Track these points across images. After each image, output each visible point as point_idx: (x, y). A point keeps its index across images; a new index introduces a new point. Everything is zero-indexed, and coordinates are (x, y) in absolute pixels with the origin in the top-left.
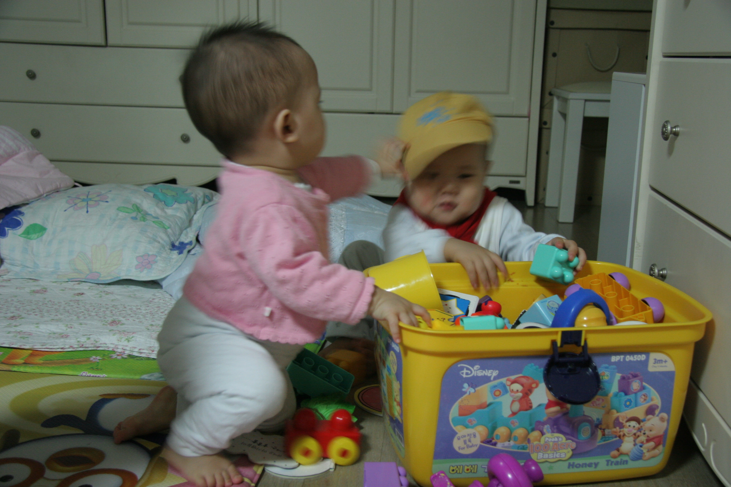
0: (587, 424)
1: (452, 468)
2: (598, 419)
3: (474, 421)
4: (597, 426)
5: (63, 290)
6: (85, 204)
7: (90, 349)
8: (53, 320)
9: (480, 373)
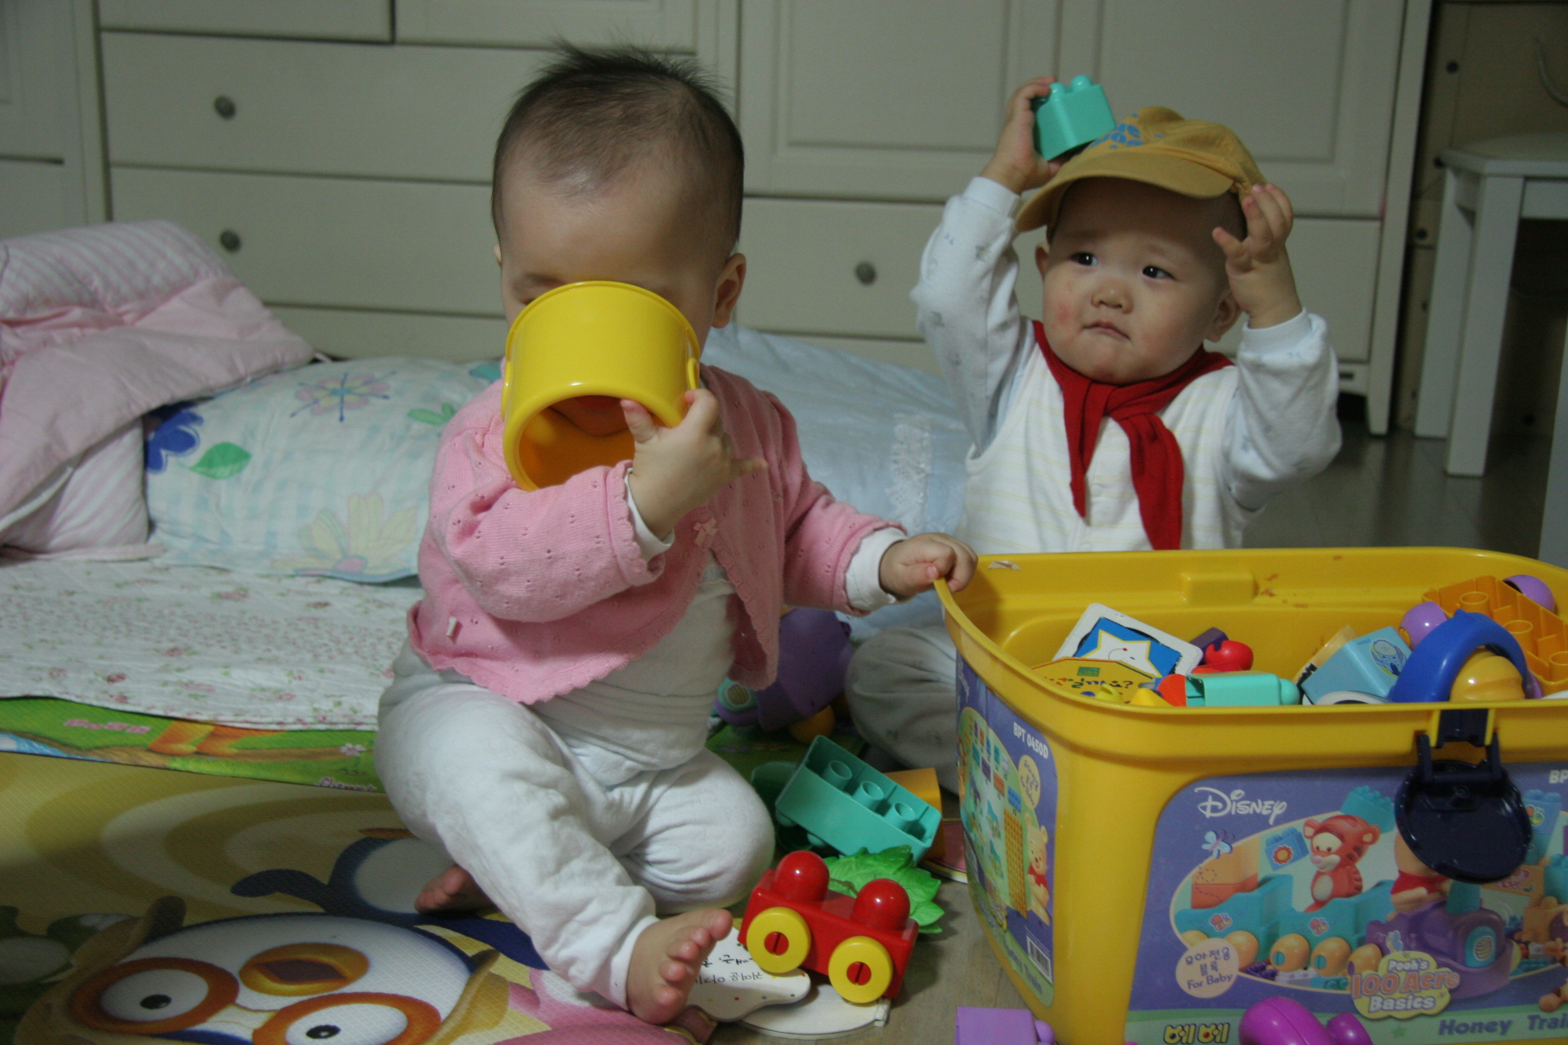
0: (1489, 929)
1: (1170, 1031)
2: (1513, 919)
3: (1227, 919)
4: (1510, 935)
5: (282, 595)
6: (336, 400)
7: (341, 727)
8: (260, 659)
9: (1245, 808)
